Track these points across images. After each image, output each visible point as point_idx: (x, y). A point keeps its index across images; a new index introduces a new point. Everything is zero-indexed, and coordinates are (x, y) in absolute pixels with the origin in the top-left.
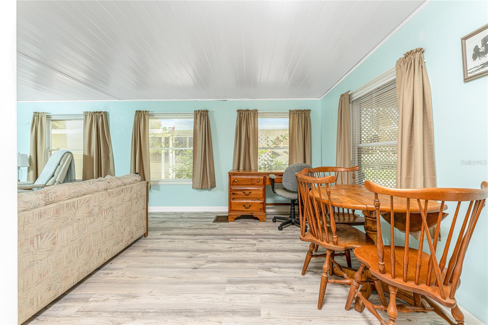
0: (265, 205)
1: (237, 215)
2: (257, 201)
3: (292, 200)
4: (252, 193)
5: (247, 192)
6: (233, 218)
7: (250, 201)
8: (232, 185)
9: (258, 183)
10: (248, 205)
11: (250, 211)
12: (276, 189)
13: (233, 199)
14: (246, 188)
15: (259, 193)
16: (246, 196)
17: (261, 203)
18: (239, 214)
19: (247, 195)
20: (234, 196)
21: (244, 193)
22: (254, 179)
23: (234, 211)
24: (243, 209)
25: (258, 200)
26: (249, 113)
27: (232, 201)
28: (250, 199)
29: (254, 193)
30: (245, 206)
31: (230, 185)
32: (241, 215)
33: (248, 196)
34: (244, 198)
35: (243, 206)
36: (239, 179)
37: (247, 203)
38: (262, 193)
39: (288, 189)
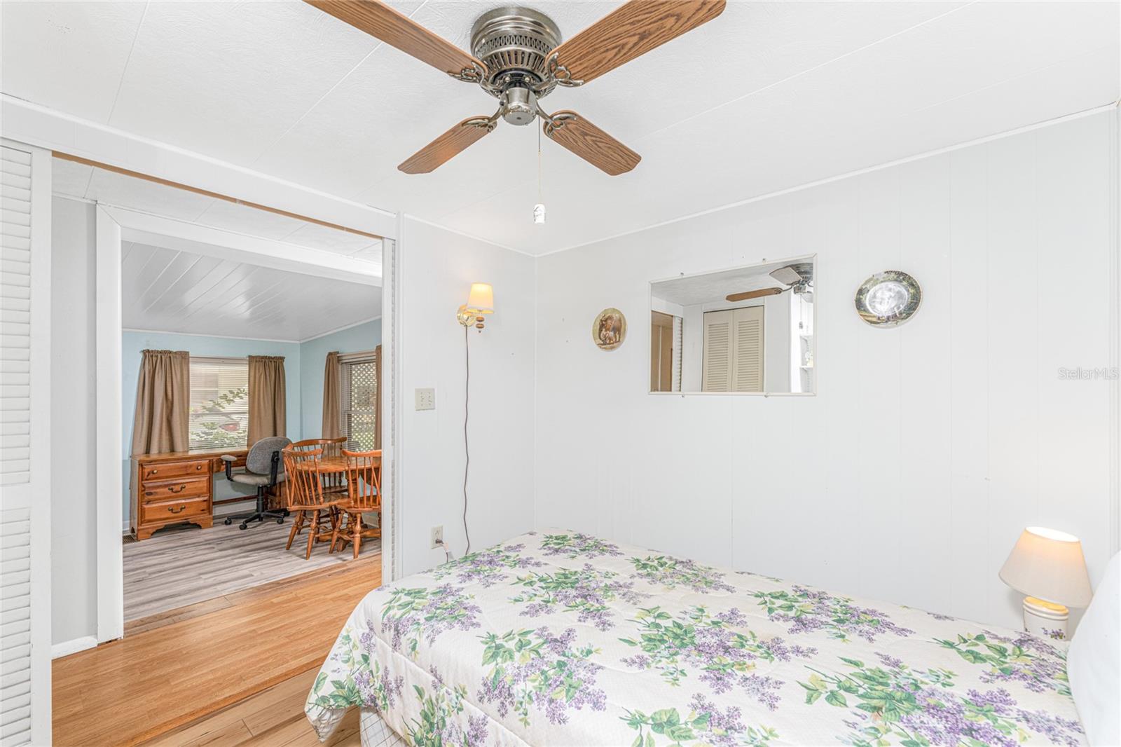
0: (211, 504)
1: (155, 527)
2: (197, 499)
3: (259, 487)
4: (187, 487)
5: (177, 488)
6: (148, 533)
7: (183, 501)
8: (146, 480)
9: (197, 471)
10: (180, 507)
11: (183, 516)
12: (233, 476)
13: (148, 502)
14: (174, 482)
15: (201, 485)
16: (174, 494)
17: (205, 501)
18: (161, 524)
19: (176, 492)
20: (151, 497)
21: (172, 489)
22: (191, 466)
23: (150, 521)
24: (169, 514)
25: (199, 497)
26: (170, 357)
27: (146, 507)
28: (184, 497)
29: (191, 487)
30: (172, 510)
31: (142, 480)
32: (166, 525)
33: (179, 493)
34: (170, 497)
35: (169, 510)
36: (160, 469)
37: (177, 505)
38: (205, 485)
39: (255, 472)
